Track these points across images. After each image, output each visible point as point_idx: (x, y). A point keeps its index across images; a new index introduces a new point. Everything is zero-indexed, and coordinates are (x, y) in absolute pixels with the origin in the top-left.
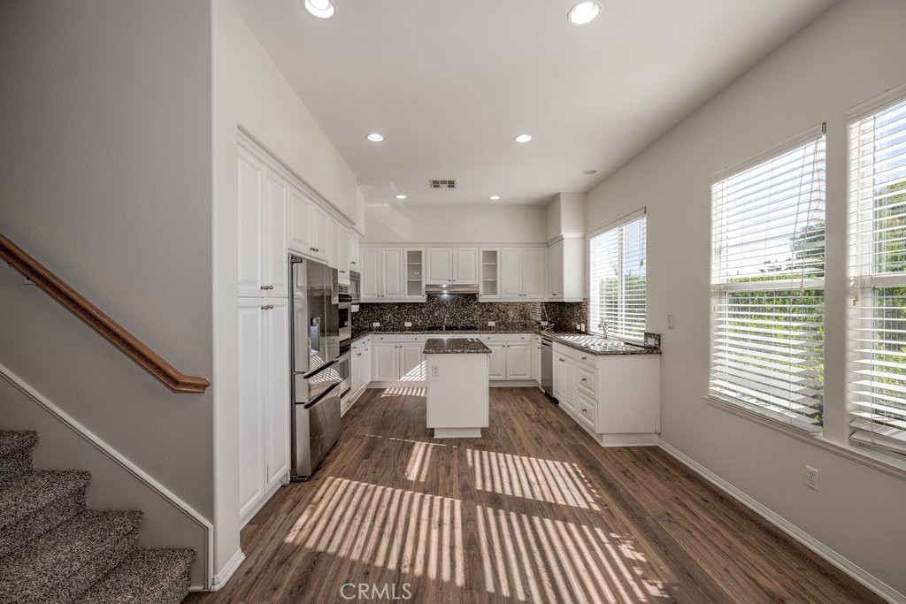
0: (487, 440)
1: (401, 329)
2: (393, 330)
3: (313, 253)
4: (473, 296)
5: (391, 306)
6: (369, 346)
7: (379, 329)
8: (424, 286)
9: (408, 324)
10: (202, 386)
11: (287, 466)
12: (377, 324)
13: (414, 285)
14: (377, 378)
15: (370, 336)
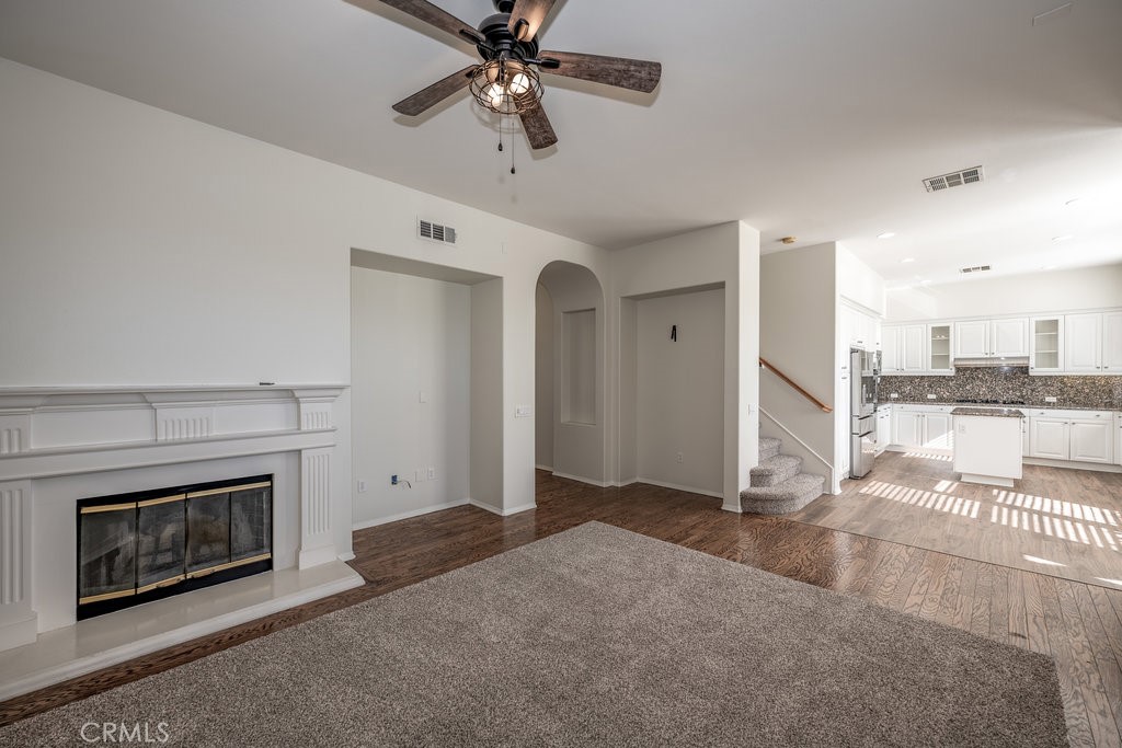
0: (1019, 486)
1: (923, 400)
2: (914, 400)
3: (860, 344)
4: (1024, 370)
5: (911, 379)
6: (889, 411)
7: (896, 400)
8: (952, 359)
9: (932, 396)
10: (831, 410)
11: (847, 468)
12: (896, 396)
13: (941, 359)
14: (897, 442)
15: (889, 405)
